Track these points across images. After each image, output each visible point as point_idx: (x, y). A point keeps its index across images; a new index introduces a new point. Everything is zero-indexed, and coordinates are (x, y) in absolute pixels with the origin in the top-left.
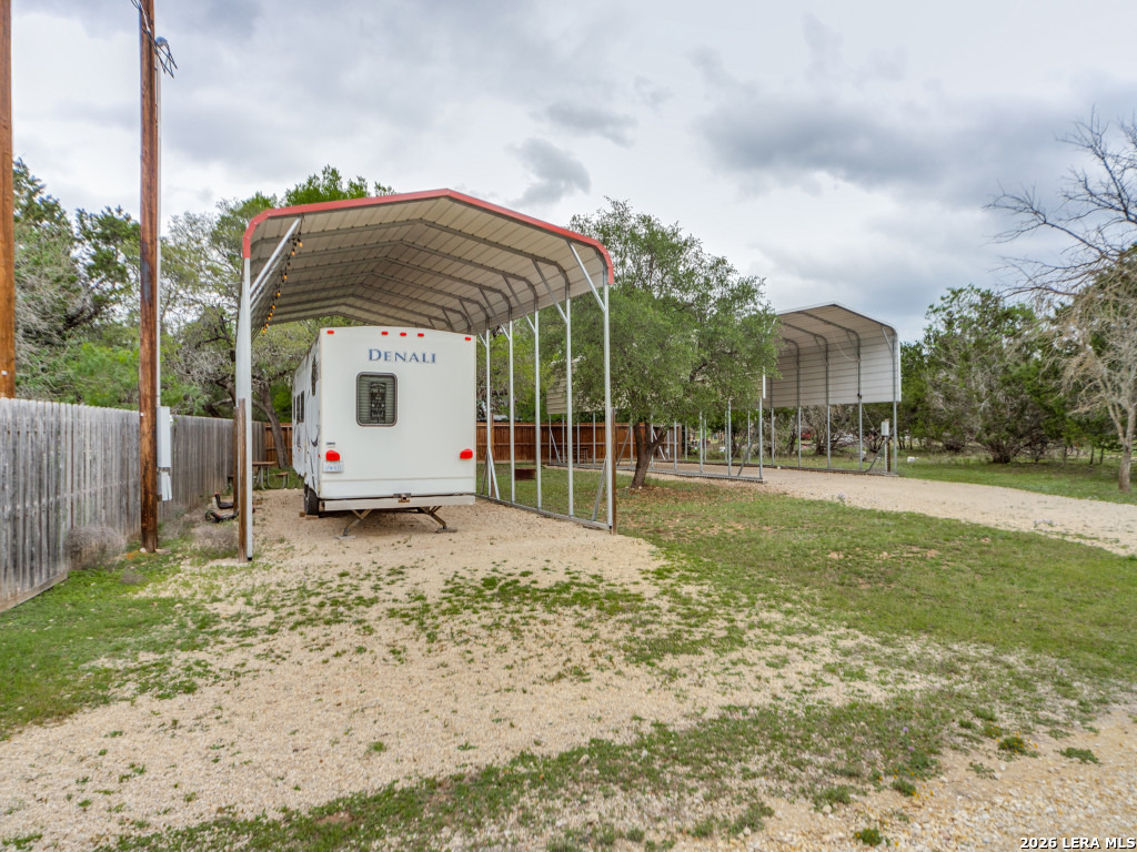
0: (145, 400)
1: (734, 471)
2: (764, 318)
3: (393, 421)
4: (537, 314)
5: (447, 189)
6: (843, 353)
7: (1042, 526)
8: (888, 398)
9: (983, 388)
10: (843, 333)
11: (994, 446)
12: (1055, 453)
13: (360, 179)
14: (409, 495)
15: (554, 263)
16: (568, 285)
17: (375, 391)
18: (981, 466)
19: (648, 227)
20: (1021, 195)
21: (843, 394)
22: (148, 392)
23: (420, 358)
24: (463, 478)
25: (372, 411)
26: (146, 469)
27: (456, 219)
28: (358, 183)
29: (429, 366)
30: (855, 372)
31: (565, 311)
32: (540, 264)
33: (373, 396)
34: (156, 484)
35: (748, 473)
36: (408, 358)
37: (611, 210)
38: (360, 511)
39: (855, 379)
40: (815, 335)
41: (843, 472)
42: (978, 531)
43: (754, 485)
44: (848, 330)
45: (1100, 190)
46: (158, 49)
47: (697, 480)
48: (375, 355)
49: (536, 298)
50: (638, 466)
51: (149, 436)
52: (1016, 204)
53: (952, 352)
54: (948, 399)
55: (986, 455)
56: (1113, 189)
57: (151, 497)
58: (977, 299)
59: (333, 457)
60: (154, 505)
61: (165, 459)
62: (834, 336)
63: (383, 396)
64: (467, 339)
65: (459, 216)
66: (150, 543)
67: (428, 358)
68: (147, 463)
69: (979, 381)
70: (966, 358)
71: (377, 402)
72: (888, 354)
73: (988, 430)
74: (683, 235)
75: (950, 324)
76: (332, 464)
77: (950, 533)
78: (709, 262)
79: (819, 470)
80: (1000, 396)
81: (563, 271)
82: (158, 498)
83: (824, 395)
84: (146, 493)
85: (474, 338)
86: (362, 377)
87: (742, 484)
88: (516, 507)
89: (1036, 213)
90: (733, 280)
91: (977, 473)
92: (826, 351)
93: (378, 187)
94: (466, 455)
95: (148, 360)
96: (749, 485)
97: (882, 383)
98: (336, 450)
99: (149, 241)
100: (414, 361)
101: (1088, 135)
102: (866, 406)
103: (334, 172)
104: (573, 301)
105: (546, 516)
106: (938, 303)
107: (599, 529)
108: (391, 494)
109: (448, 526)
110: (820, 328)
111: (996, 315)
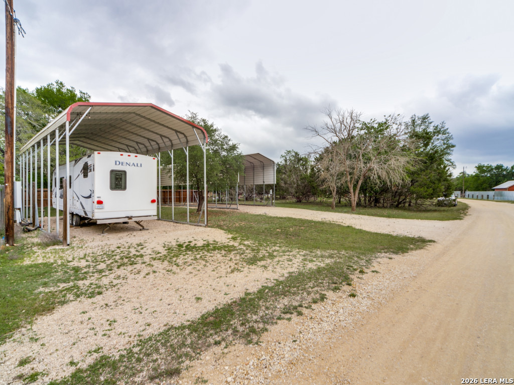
0: (8, 178)
1: (228, 206)
2: (240, 156)
3: (125, 188)
4: (172, 151)
5: (151, 104)
6: (259, 168)
7: (323, 219)
8: (272, 183)
9: (295, 180)
10: (259, 162)
11: (298, 198)
12: (312, 199)
13: (72, 88)
14: (132, 217)
15: (183, 134)
16: (187, 142)
17: (118, 177)
18: (293, 203)
19: (205, 123)
20: (313, 126)
21: (259, 182)
22: (10, 174)
23: (136, 165)
24: (152, 210)
25: (116, 185)
26: (9, 209)
27: (150, 114)
28: (71, 89)
29: (139, 168)
30: (262, 174)
31: (186, 150)
32: (178, 134)
33: (117, 179)
34: (13, 215)
35: (233, 206)
36: (131, 165)
37: (190, 116)
38: (110, 224)
39: (262, 177)
40: (251, 162)
41: (259, 206)
42: (310, 222)
43: (235, 210)
44: (261, 161)
45: (330, 127)
46: (15, 24)
47: (215, 209)
48: (118, 163)
49: (172, 145)
50: (199, 205)
51: (11, 194)
52: (312, 129)
53: (287, 169)
54: (285, 183)
55: (294, 200)
56: (333, 128)
57: (11, 221)
58: (294, 154)
59: (100, 202)
60: (13, 225)
61: (18, 203)
62: (256, 163)
63: (121, 179)
64: (154, 159)
65: (151, 113)
66: (11, 242)
67: (139, 165)
68: (9, 206)
69: (294, 178)
70: (291, 171)
71: (118, 181)
72: (272, 169)
73: (296, 193)
74: (215, 127)
75: (286, 161)
76: (99, 205)
77: (302, 222)
78: (223, 137)
79: (251, 205)
80: (299, 182)
81: (186, 137)
82: (15, 221)
83: (253, 181)
84: (9, 220)
85: (156, 158)
86: (112, 171)
87: (231, 210)
88: (162, 220)
89: (316, 132)
90: (231, 143)
91: (293, 205)
92: (253, 168)
93: (81, 92)
94: (153, 201)
95: (10, 160)
96: (234, 210)
97: (270, 178)
98: (101, 199)
99: (10, 108)
100: (133, 166)
101: (328, 112)
102: (266, 185)
103: (61, 83)
104: (189, 147)
105: (176, 223)
106: (284, 154)
107: (201, 226)
108: (125, 216)
109: (145, 227)
110: (252, 160)
111: (298, 159)
